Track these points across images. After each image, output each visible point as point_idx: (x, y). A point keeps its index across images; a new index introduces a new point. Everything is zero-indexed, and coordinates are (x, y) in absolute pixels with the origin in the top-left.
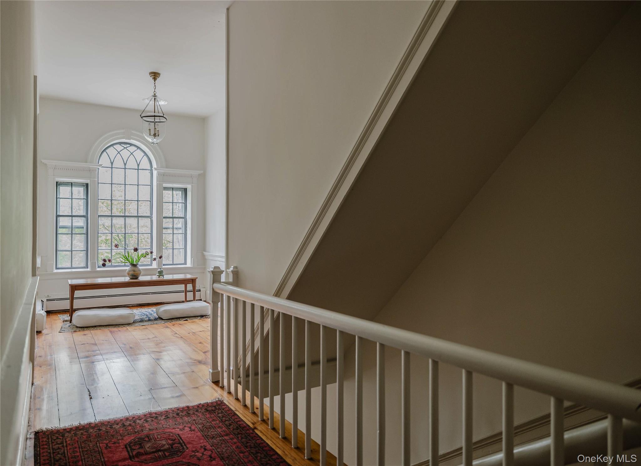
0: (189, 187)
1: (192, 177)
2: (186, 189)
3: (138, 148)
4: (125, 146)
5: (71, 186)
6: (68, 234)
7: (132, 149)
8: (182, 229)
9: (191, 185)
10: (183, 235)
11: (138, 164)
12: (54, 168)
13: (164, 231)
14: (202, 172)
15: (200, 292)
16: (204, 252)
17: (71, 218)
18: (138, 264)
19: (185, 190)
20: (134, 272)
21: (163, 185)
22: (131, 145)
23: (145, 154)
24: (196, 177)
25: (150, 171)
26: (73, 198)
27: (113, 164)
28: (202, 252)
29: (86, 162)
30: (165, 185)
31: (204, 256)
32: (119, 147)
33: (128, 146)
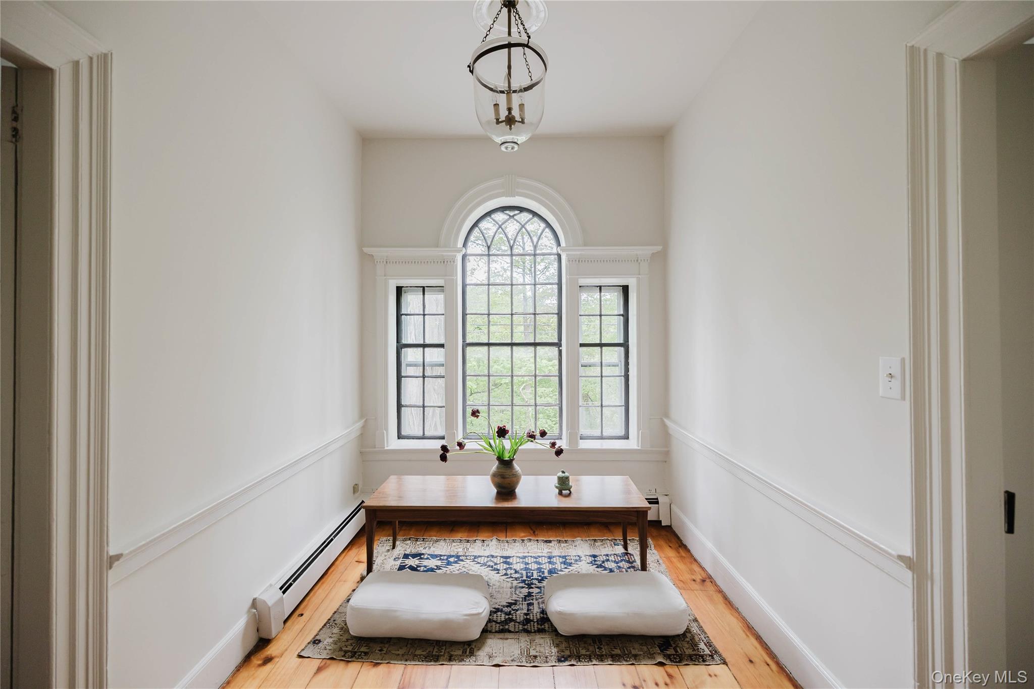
0: (632, 282)
1: (639, 261)
2: (628, 286)
3: (535, 214)
4: (512, 213)
5: (422, 293)
6: (417, 377)
7: (525, 216)
8: (619, 365)
9: (637, 278)
10: (621, 379)
11: (535, 244)
12: (385, 262)
13: (582, 372)
14: (659, 248)
15: (657, 505)
16: (665, 420)
17: (421, 349)
18: (513, 459)
19: (625, 289)
20: (503, 480)
21: (579, 282)
22: (521, 209)
23: (549, 225)
24: (647, 260)
25: (556, 256)
26: (426, 313)
27: (492, 249)
28: (661, 419)
29: (437, 246)
30: (582, 281)
31: (665, 427)
32: (500, 217)
33: (517, 212)
